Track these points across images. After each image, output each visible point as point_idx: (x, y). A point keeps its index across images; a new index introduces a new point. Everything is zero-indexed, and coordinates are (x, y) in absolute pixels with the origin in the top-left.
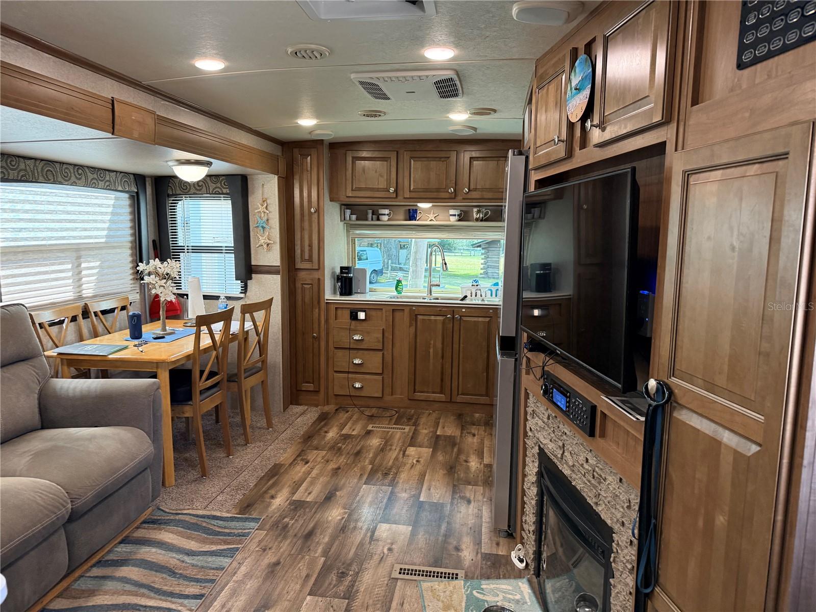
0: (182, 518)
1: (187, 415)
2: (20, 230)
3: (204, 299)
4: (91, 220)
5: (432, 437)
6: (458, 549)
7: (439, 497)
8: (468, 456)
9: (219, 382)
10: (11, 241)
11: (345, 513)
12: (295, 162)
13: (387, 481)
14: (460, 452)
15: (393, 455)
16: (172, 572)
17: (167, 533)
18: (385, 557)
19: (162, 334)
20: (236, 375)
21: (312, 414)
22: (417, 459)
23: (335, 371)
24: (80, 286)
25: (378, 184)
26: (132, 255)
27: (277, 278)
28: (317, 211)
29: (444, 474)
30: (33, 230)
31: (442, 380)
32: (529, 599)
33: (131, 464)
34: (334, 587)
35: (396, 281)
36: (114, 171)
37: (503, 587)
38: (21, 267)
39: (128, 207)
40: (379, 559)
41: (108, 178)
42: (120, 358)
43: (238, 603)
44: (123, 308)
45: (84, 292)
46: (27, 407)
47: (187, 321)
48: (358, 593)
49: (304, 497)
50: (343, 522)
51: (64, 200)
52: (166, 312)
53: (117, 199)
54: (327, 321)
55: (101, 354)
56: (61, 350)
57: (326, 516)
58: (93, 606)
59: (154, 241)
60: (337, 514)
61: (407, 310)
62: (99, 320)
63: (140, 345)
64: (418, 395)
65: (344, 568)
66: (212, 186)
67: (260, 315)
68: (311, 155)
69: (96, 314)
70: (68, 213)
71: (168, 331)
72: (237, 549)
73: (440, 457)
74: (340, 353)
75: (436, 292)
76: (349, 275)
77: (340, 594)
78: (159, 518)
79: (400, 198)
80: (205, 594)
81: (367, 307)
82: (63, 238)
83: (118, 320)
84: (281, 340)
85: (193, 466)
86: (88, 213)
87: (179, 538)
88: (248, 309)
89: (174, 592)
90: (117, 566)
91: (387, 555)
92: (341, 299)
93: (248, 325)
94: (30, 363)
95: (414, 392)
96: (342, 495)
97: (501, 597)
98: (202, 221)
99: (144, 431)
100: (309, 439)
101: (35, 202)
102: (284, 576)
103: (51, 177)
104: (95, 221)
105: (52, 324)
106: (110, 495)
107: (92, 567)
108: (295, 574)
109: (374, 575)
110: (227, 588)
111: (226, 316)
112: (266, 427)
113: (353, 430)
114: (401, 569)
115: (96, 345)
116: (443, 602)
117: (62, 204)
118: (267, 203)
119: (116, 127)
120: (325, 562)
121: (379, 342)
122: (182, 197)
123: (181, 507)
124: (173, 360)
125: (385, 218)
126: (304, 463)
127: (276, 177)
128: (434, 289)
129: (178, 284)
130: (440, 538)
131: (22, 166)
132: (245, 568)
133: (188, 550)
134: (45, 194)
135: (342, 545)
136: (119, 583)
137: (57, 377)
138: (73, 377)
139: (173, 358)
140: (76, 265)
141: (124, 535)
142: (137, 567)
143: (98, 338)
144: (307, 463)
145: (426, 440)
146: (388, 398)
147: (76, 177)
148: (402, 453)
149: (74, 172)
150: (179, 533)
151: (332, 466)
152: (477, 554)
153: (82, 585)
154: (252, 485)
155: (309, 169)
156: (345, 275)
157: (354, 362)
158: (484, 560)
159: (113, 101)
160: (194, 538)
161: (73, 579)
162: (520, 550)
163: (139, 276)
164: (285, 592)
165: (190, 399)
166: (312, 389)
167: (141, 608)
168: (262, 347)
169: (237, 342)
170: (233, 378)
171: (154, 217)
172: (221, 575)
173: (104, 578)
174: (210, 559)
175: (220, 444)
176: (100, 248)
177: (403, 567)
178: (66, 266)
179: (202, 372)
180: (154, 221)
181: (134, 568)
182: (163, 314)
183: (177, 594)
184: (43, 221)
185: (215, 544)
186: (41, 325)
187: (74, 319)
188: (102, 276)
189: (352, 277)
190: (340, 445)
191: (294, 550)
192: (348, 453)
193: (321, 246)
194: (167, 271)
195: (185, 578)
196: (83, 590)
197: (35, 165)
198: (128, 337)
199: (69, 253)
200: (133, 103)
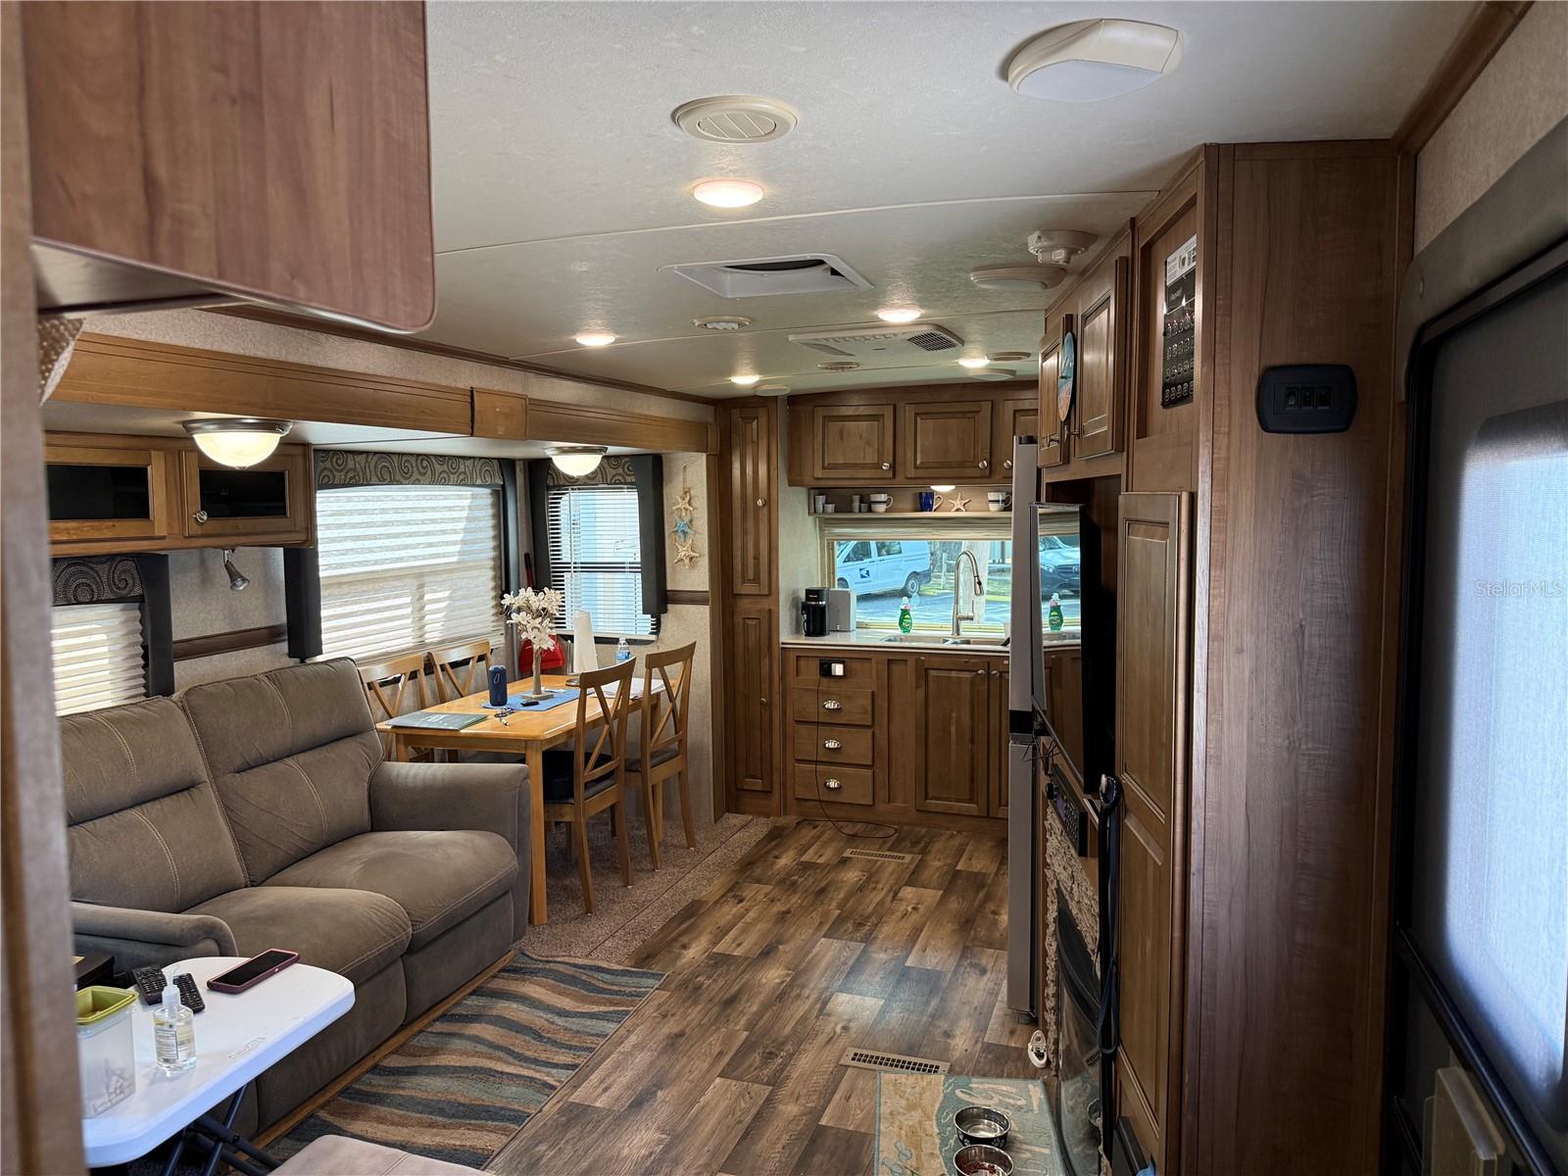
0: (555, 968)
1: (566, 819)
2: (346, 552)
3: (596, 643)
4: (438, 531)
5: (946, 873)
6: (947, 1035)
7: (937, 963)
8: (999, 906)
9: (613, 771)
10: (334, 569)
11: (788, 975)
12: (733, 430)
13: (858, 935)
14: (988, 898)
15: (877, 897)
16: (538, 1035)
17: (533, 986)
18: (836, 1037)
19: (535, 698)
20: (639, 761)
21: (759, 829)
22: (913, 906)
23: (796, 759)
24: (422, 628)
25: (864, 458)
26: (495, 580)
27: (706, 609)
28: (768, 503)
29: (954, 930)
30: (362, 551)
31: (972, 780)
32: (1039, 1106)
33: (488, 883)
34: (755, 1069)
35: (900, 612)
36: (471, 458)
37: (1004, 1088)
38: (346, 604)
39: (489, 507)
40: (827, 1039)
41: (462, 469)
42: (475, 734)
43: (621, 1079)
44: (481, 658)
45: (427, 636)
46: (353, 799)
47: (570, 678)
48: (788, 1079)
49: (731, 949)
50: (782, 988)
51: (403, 505)
52: (542, 664)
53: (474, 497)
54: (783, 677)
55: (451, 728)
56: (396, 721)
57: (759, 978)
58: (437, 1066)
59: (527, 556)
60: (776, 975)
61: (911, 662)
62: (447, 677)
63: (503, 715)
64: (934, 804)
65: (773, 1047)
66: (610, 472)
67: (675, 670)
68: (757, 418)
69: (443, 667)
70: (408, 523)
71: (544, 694)
72: (627, 1012)
73: (954, 904)
74: (803, 730)
75: (968, 631)
76: (820, 603)
77: (763, 1079)
78: (523, 966)
79: (900, 478)
80: (579, 1064)
81: (846, 655)
82: (400, 559)
83: (473, 676)
85: (575, 898)
86: (434, 521)
87: (549, 992)
88: (656, 662)
89: (540, 1059)
90: (467, 1022)
91: (840, 1035)
92: (806, 641)
93: (657, 685)
94: (358, 739)
95: (926, 799)
96: (787, 950)
97: (996, 1100)
98: (597, 520)
99: (506, 838)
100: (749, 867)
101: (365, 510)
102: (687, 1052)
104: (444, 532)
105: (384, 684)
106: (459, 924)
107: (434, 1021)
108: (703, 1050)
109: (814, 1059)
110: (609, 1060)
111: (624, 673)
112: (686, 845)
113: (820, 856)
114: (856, 1054)
115: (443, 714)
116: (908, 1099)
117: (400, 511)
118: (690, 495)
119: (476, 426)
120: (747, 1038)
121: (866, 712)
122: (567, 491)
123: (554, 953)
124: (548, 737)
125: (882, 508)
126: (736, 901)
127: (704, 455)
128: (963, 624)
129: (559, 621)
130: (925, 1019)
131: (351, 464)
132: (636, 1037)
133: (560, 1009)
134: (379, 496)
135: (776, 1018)
136: (469, 1042)
137: (389, 761)
138: (411, 761)
139: (548, 734)
140: (417, 597)
141: (476, 985)
142: (492, 1024)
143: (446, 704)
144: (741, 901)
145: (936, 877)
146: (881, 807)
147: (420, 472)
148: (891, 894)
149: (417, 466)
151: (778, 907)
152: (976, 1043)
153: (421, 1041)
154: (656, 928)
155: (755, 438)
156: (813, 603)
157: (827, 745)
158: (984, 1052)
159: (472, 392)
160: (569, 994)
161: (411, 1033)
162: (1039, 1039)
163: (504, 612)
164: (687, 1070)
165: (571, 795)
166: (759, 788)
167: (497, 1075)
168: (680, 720)
169: (640, 711)
170: (633, 766)
171: (526, 518)
172: (603, 1045)
173: (450, 1035)
174: (588, 1022)
175: (616, 868)
176: (452, 571)
177: (859, 1051)
178: (403, 599)
179: (588, 756)
180: (528, 525)
181: (488, 1026)
182: (537, 667)
183: (542, 1061)
184: (375, 537)
185: (597, 1005)
186: (371, 686)
187: (413, 675)
188: (452, 611)
189: (825, 606)
190: (795, 878)
191: (706, 1019)
192: (806, 891)
193: (773, 557)
194: (544, 605)
195: (555, 1043)
196: (424, 1048)
197: (367, 460)
198: (488, 703)
199: (407, 581)
200: (496, 388)
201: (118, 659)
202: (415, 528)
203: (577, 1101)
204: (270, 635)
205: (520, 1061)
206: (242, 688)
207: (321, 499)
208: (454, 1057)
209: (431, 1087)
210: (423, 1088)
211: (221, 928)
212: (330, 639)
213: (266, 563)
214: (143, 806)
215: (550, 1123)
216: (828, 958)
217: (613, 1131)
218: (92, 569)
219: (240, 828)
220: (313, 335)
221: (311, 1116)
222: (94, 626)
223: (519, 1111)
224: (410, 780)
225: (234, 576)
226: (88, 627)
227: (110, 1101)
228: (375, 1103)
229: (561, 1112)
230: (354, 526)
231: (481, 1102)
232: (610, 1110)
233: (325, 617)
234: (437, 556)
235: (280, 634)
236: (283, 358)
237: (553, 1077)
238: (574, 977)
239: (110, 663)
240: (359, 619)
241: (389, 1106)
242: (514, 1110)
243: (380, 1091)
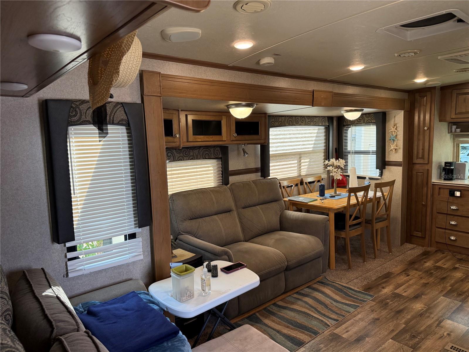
0: (335, 285)
1: (342, 236)
2: (278, 147)
3: (357, 178)
4: (306, 140)
9: (360, 222)
10: (274, 151)
11: (425, 308)
12: (416, 101)
13: (459, 299)
16: (326, 306)
17: (327, 289)
18: (444, 337)
19: (335, 195)
20: (371, 220)
21: (419, 250)
23: (436, 227)
24: (300, 170)
26: (324, 156)
28: (429, 128)
30: (283, 146)
34: (407, 340)
36: (318, 117)
38: (277, 162)
39: (324, 133)
40: (440, 337)
41: (315, 120)
42: (313, 204)
43: (353, 329)
44: (319, 181)
45: (301, 173)
46: (275, 220)
48: (420, 348)
49: (402, 292)
50: (422, 312)
51: (296, 132)
52: (337, 184)
53: (319, 129)
54: (432, 195)
55: (305, 202)
56: (290, 198)
57: (412, 306)
58: (292, 308)
59: (336, 148)
60: (419, 306)
62: (307, 186)
63: (323, 199)
65: (415, 334)
66: (366, 119)
67: (386, 189)
68: (426, 96)
69: (306, 183)
70: (297, 138)
71: (337, 194)
72: (359, 306)
74: (440, 216)
76: (451, 167)
77: (409, 345)
78: (325, 282)
80: (339, 320)
81: (462, 188)
82: (294, 149)
83: (316, 187)
84: (401, 204)
85: (345, 263)
86: (305, 137)
87: (332, 293)
88: (379, 186)
89: (326, 314)
90: (304, 296)
91: (446, 337)
92: (444, 182)
93: (379, 194)
94: (277, 202)
96: (425, 298)
99: (320, 239)
100: (412, 264)
101: (284, 134)
102: (380, 326)
103: (291, 123)
104: (308, 141)
105: (287, 187)
107: (294, 293)
108: (386, 327)
109: (433, 343)
110: (350, 321)
111: (366, 189)
112: (388, 252)
113: (445, 265)
114: (452, 346)
115: (304, 197)
117: (295, 134)
118: (396, 126)
119: (314, 103)
120: (405, 327)
122: (351, 126)
123: (336, 280)
124: (336, 208)
126: (406, 275)
127: (403, 111)
129: (344, 170)
131: (280, 120)
132: (361, 316)
133: (335, 299)
134: (288, 130)
135: (418, 323)
136: (304, 303)
137: (287, 210)
138: (294, 211)
140: (299, 161)
141: (309, 285)
142: (312, 299)
143: (306, 195)
144: (408, 276)
147: (301, 122)
149: (301, 120)
150: (332, 291)
151: (423, 281)
153: (289, 299)
154: (373, 279)
155: (425, 104)
156: (448, 167)
157: (451, 223)
159: (313, 91)
161: (286, 296)
163: (326, 166)
164: (379, 333)
165: (345, 229)
166: (420, 236)
167: (311, 316)
168: (388, 208)
169: (372, 203)
170: (368, 222)
171: (336, 136)
172: (348, 315)
173: (298, 299)
174: (344, 306)
176: (310, 153)
177: (454, 346)
178: (295, 161)
179: (351, 216)
180: (336, 139)
181: (310, 299)
182: (335, 185)
183: (327, 316)
184: (287, 142)
185: (348, 301)
186: (283, 187)
187: (297, 185)
188: (310, 166)
189: (453, 169)
190: (433, 271)
191: (389, 316)
192: (437, 277)
193: (431, 149)
194: (339, 164)
195: (332, 310)
196: (289, 301)
197: (285, 119)
198: (319, 195)
199: (296, 156)
200: (322, 90)
201: (216, 174)
202: (299, 140)
203: (336, 333)
204: (255, 171)
205: (319, 313)
206: (246, 185)
207: (271, 131)
208: (298, 307)
209: (290, 315)
210: (287, 314)
211: (229, 253)
212: (272, 172)
213: (255, 150)
214: (218, 215)
215: (326, 337)
216: (443, 305)
217: (348, 347)
218: (209, 150)
219: (242, 224)
220: (262, 76)
221: (254, 314)
222: (210, 165)
223: (316, 330)
224: (292, 217)
225: (244, 152)
226: (208, 165)
227: (187, 299)
228: (272, 315)
229: (330, 335)
230: (281, 139)
231: (304, 324)
232: (347, 340)
233: (271, 166)
234: (306, 148)
235: (259, 170)
236: (253, 83)
237: (329, 322)
238: (341, 289)
239: (214, 175)
240: (281, 167)
241: (276, 317)
242: (315, 330)
243: (274, 312)
